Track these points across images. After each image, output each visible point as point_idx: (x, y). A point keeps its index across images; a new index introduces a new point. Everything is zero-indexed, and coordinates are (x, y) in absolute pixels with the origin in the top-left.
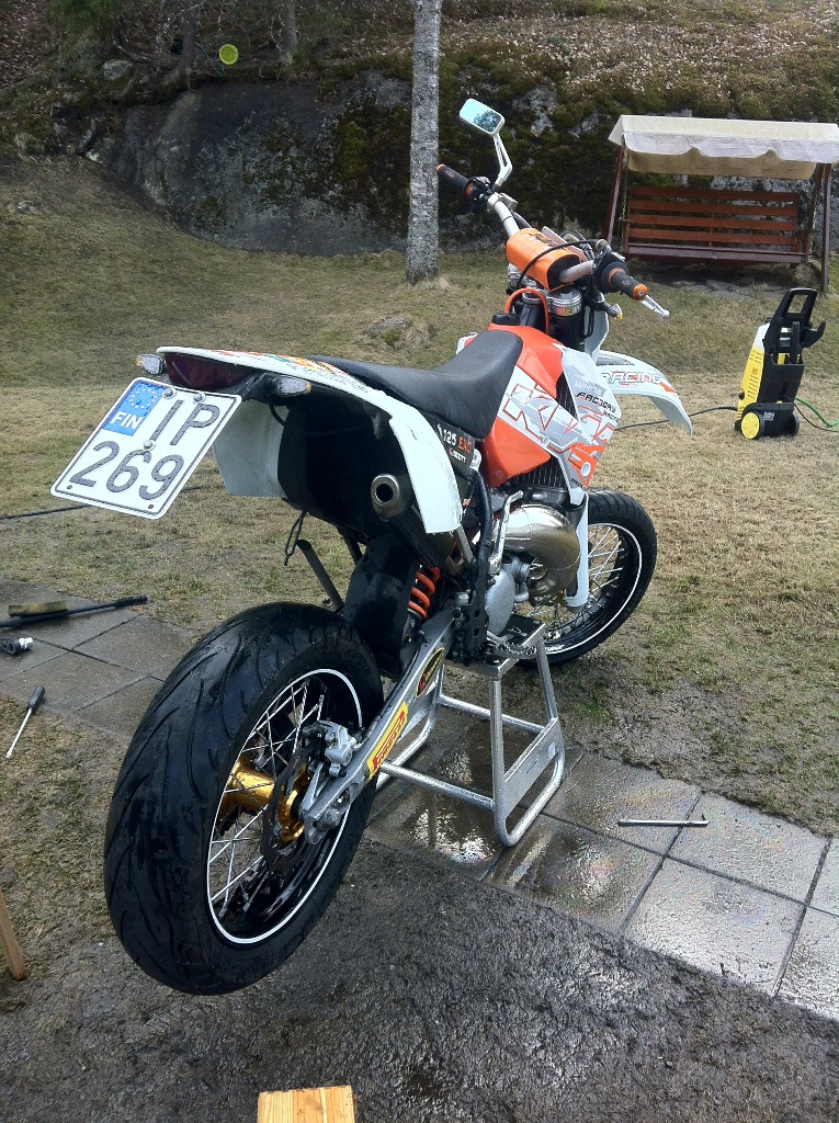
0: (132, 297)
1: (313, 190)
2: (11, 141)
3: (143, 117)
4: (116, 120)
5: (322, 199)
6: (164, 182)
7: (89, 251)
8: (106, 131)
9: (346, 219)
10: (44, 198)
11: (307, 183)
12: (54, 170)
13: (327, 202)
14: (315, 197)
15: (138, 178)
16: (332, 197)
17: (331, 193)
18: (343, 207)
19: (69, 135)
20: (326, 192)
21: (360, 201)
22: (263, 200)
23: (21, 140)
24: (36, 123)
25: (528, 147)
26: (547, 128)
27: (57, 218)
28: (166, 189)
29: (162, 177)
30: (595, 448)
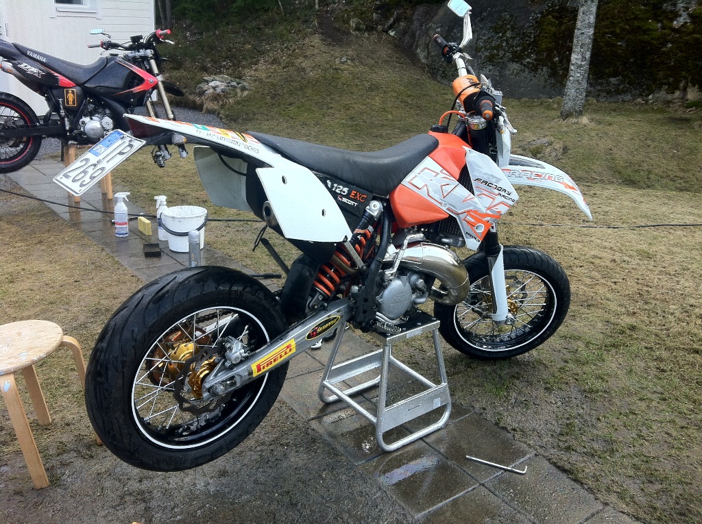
0: (390, 116)
1: (517, 58)
2: (348, 23)
3: (425, 11)
4: (409, 12)
5: (521, 64)
6: (428, 50)
7: (374, 88)
8: (402, 19)
9: (535, 77)
10: (357, 56)
11: (514, 53)
12: (368, 40)
13: (525, 65)
14: (517, 62)
15: (414, 47)
16: (528, 63)
17: (528, 60)
18: (534, 69)
19: (381, 20)
20: (525, 59)
21: (546, 66)
22: (484, 63)
23: (353, 23)
24: (363, 13)
25: (669, 35)
26: (686, 23)
27: (361, 68)
28: (429, 53)
29: (428, 47)
30: (488, 215)
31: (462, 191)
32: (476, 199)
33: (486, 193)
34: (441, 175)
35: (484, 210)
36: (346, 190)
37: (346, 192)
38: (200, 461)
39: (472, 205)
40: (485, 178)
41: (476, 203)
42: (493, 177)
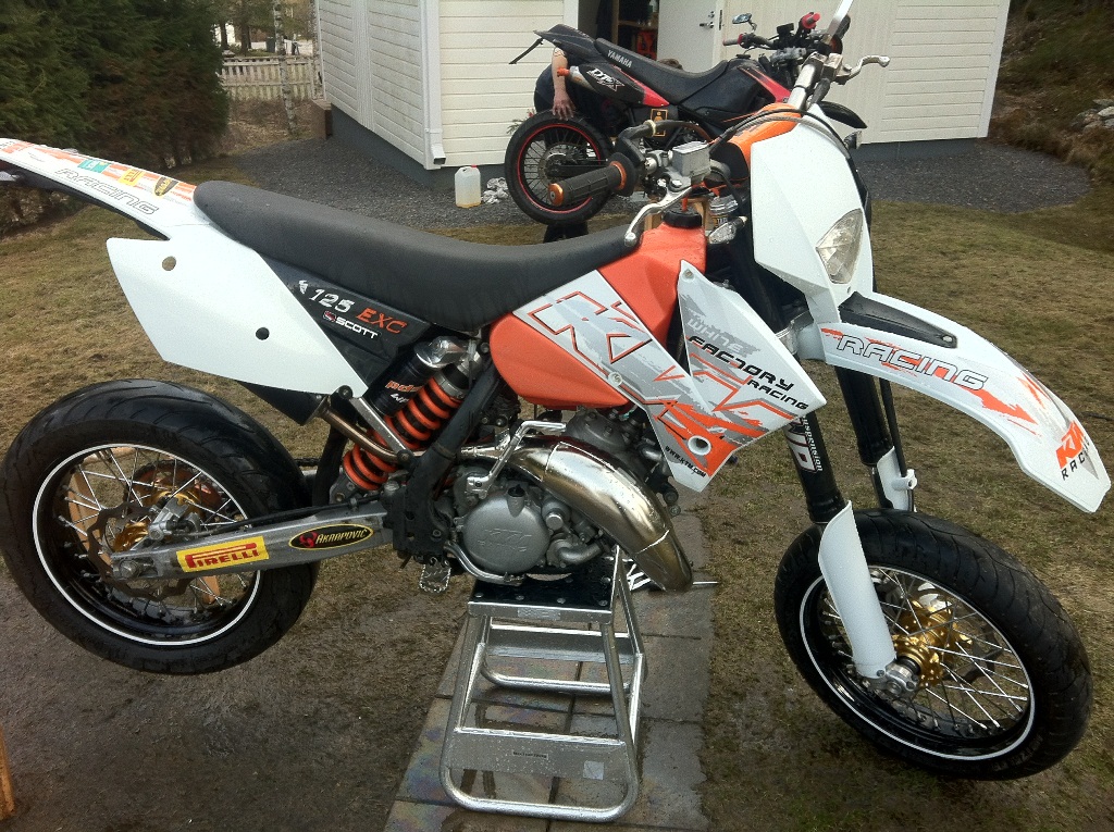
30: (718, 422)
31: (657, 357)
32: (688, 380)
33: (715, 373)
34: (612, 313)
35: (709, 410)
36: (347, 304)
37: (348, 308)
38: (149, 666)
39: (677, 392)
40: (711, 338)
41: (688, 389)
42: (732, 340)
